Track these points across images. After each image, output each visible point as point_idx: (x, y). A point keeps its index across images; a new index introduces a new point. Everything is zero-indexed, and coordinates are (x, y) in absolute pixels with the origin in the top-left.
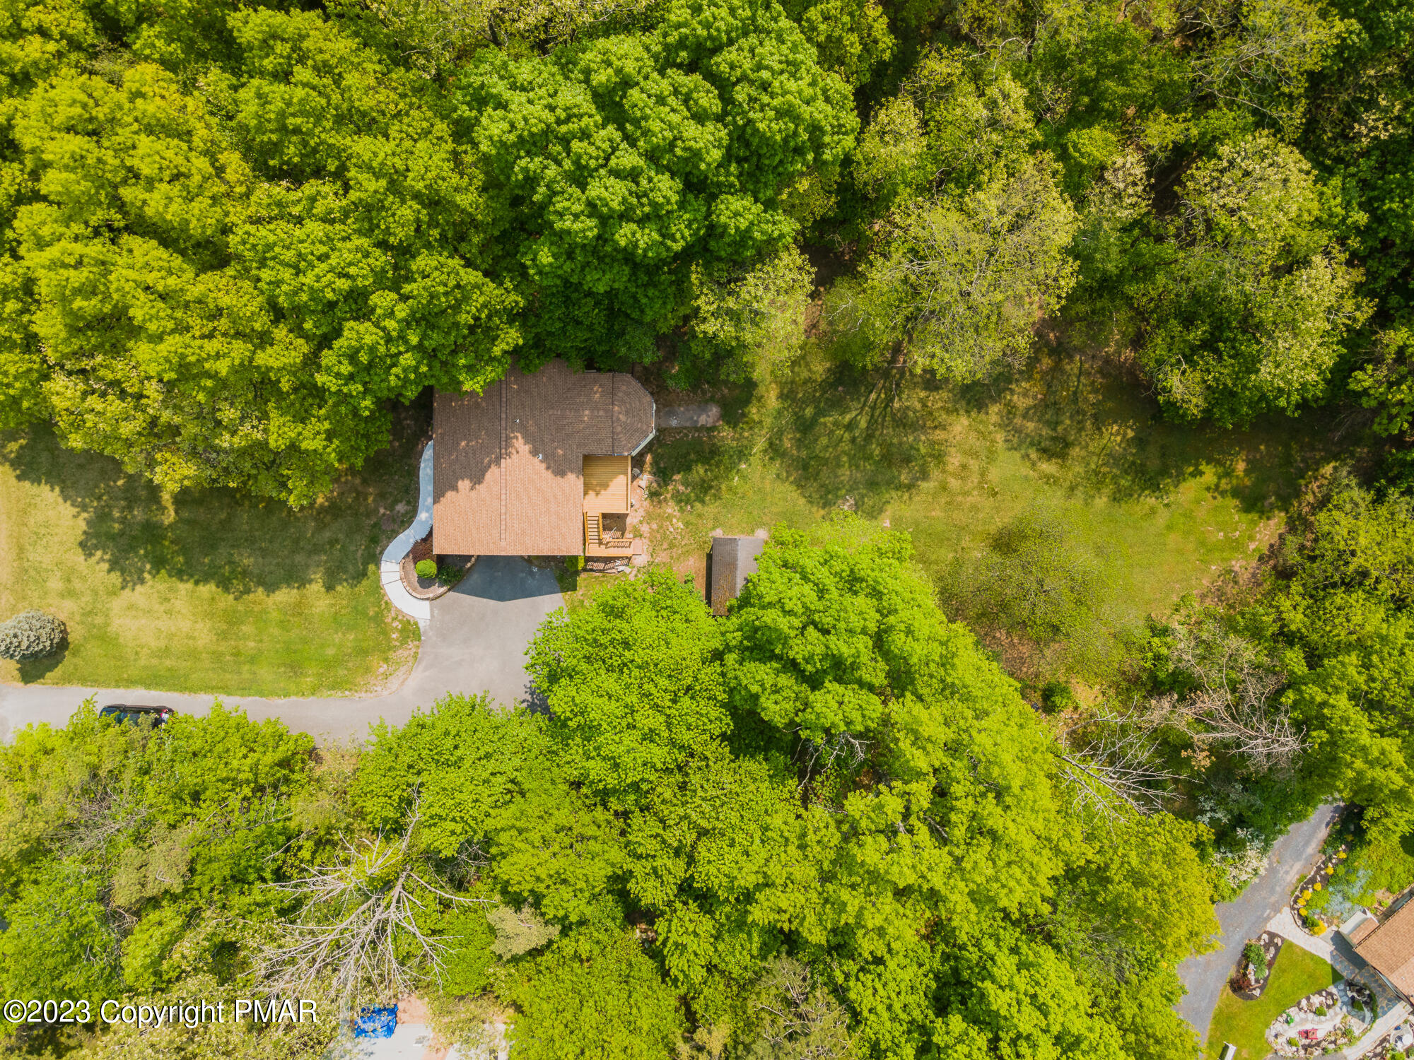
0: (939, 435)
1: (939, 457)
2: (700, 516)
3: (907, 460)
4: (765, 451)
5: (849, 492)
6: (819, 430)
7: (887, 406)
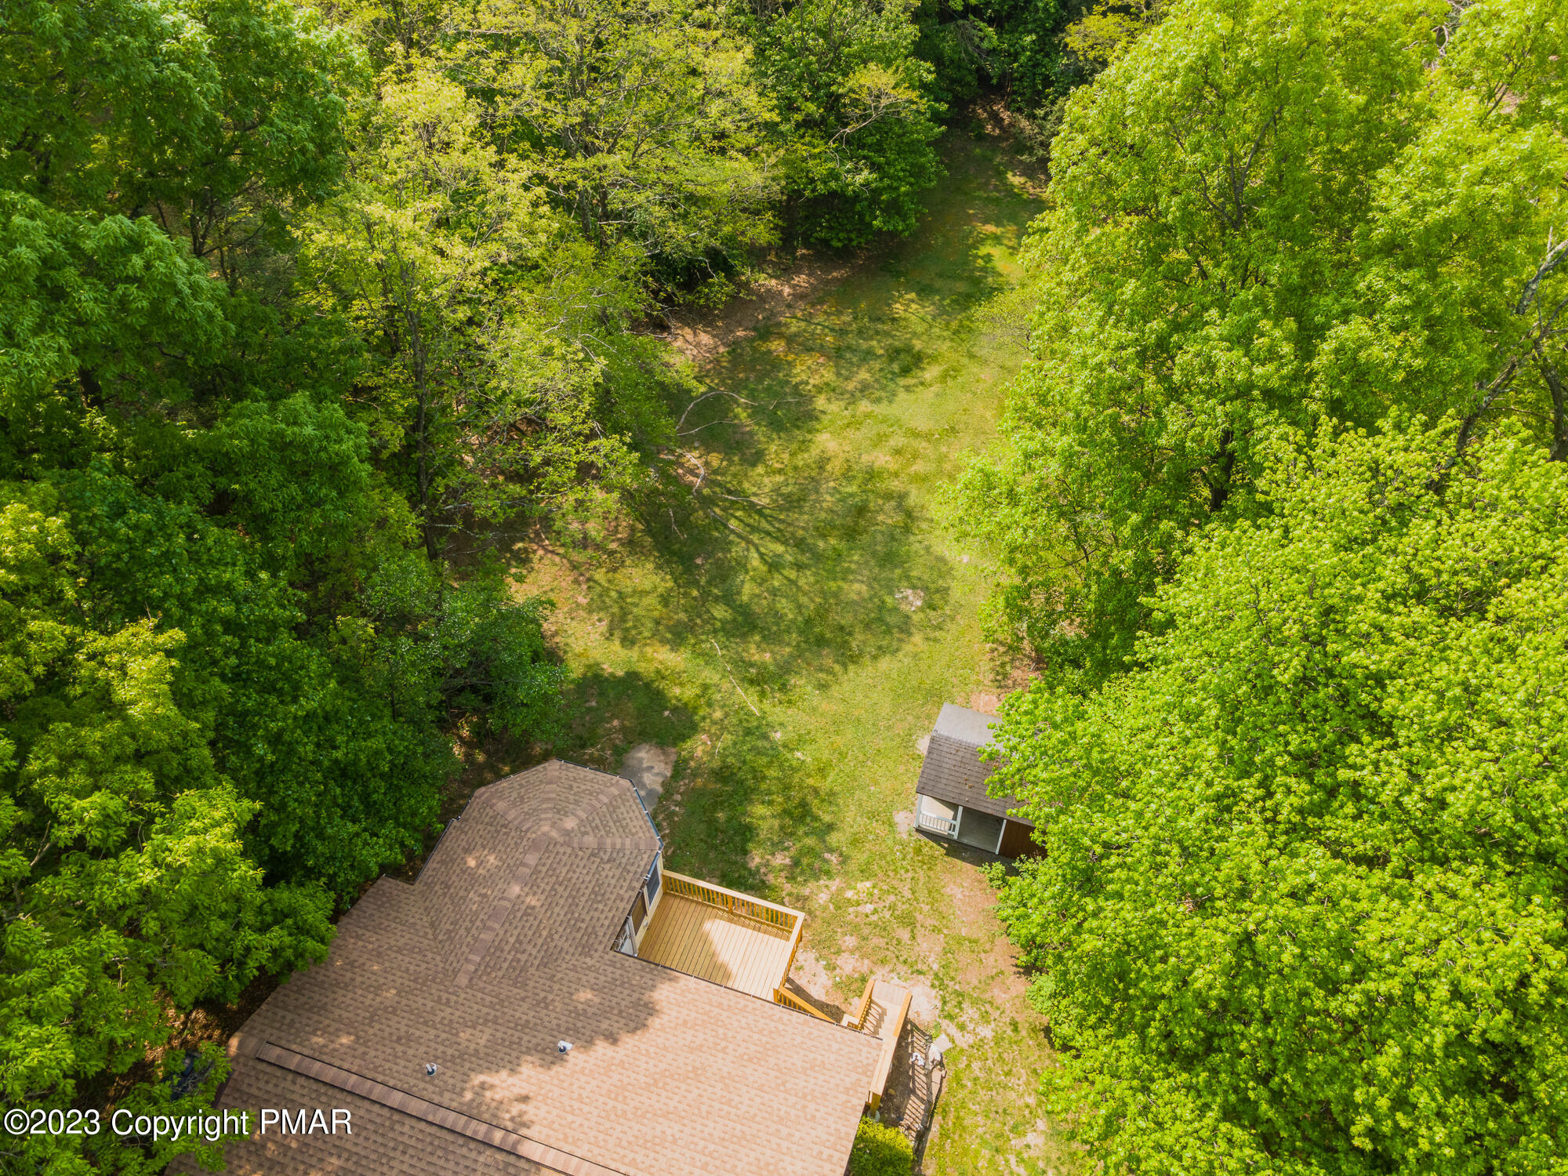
0: (835, 467)
1: (871, 475)
2: (855, 842)
3: (861, 510)
4: (762, 694)
5: (891, 593)
6: (760, 607)
7: (760, 513)
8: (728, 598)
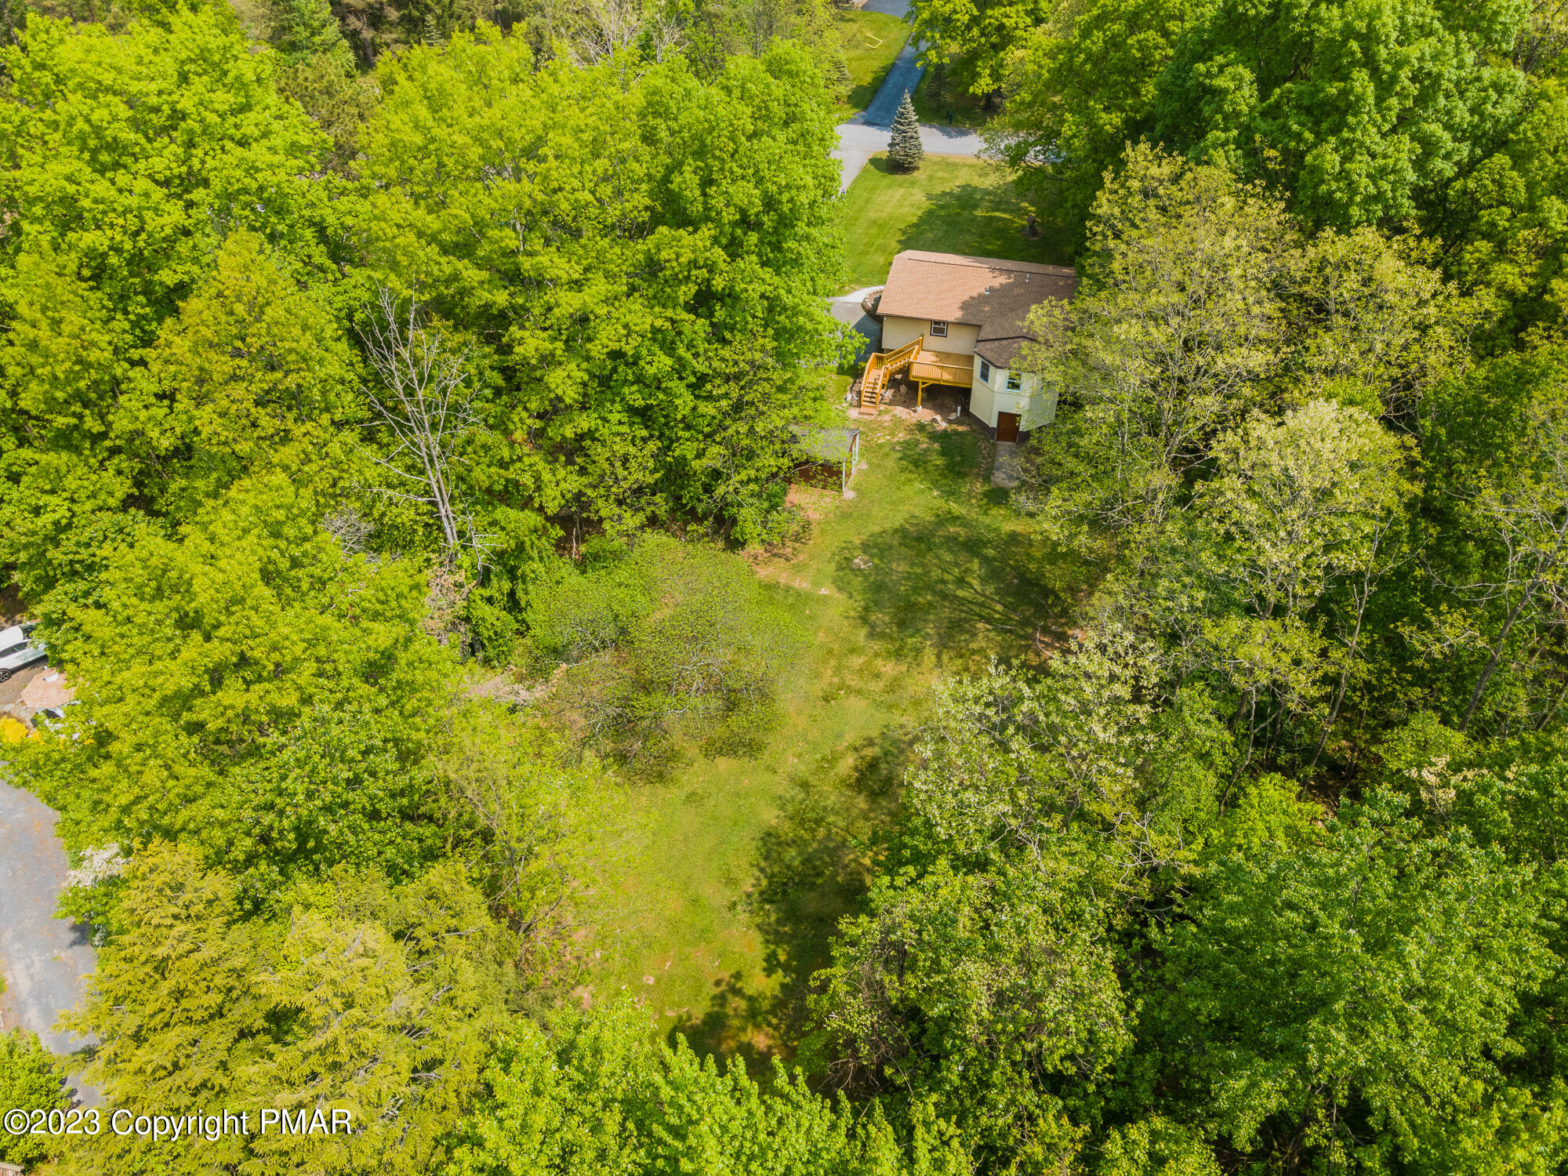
0: (928, 659)
1: (898, 654)
2: (887, 455)
3: (902, 624)
4: (949, 512)
5: (876, 566)
6: (963, 557)
7: (982, 617)
8: (986, 560)
